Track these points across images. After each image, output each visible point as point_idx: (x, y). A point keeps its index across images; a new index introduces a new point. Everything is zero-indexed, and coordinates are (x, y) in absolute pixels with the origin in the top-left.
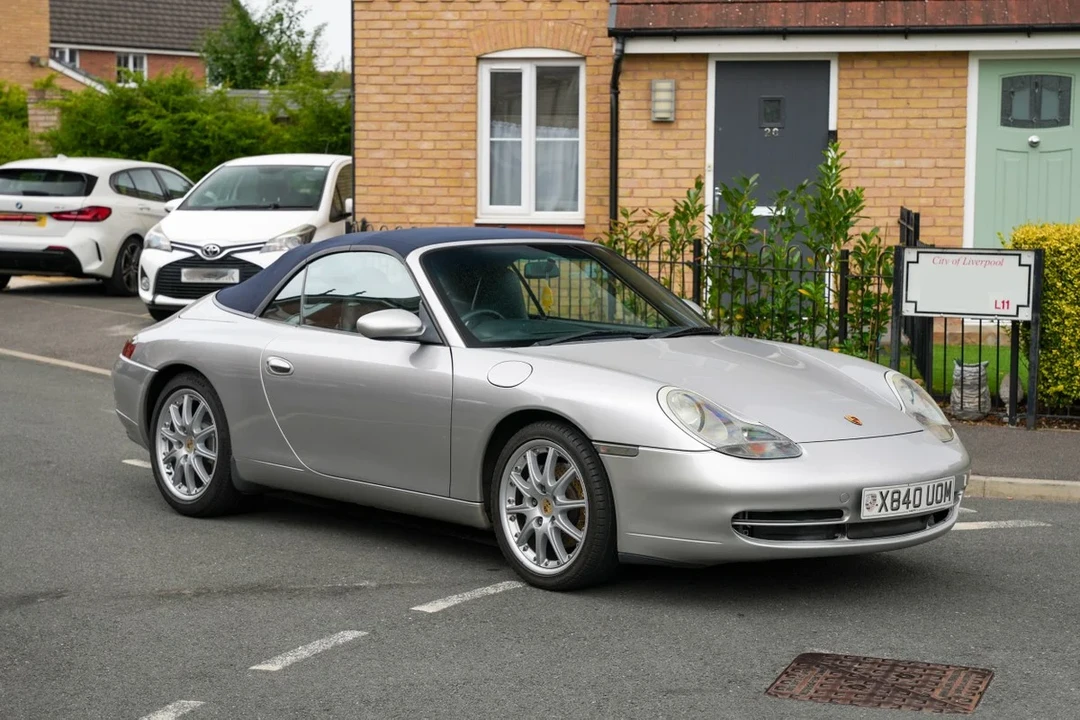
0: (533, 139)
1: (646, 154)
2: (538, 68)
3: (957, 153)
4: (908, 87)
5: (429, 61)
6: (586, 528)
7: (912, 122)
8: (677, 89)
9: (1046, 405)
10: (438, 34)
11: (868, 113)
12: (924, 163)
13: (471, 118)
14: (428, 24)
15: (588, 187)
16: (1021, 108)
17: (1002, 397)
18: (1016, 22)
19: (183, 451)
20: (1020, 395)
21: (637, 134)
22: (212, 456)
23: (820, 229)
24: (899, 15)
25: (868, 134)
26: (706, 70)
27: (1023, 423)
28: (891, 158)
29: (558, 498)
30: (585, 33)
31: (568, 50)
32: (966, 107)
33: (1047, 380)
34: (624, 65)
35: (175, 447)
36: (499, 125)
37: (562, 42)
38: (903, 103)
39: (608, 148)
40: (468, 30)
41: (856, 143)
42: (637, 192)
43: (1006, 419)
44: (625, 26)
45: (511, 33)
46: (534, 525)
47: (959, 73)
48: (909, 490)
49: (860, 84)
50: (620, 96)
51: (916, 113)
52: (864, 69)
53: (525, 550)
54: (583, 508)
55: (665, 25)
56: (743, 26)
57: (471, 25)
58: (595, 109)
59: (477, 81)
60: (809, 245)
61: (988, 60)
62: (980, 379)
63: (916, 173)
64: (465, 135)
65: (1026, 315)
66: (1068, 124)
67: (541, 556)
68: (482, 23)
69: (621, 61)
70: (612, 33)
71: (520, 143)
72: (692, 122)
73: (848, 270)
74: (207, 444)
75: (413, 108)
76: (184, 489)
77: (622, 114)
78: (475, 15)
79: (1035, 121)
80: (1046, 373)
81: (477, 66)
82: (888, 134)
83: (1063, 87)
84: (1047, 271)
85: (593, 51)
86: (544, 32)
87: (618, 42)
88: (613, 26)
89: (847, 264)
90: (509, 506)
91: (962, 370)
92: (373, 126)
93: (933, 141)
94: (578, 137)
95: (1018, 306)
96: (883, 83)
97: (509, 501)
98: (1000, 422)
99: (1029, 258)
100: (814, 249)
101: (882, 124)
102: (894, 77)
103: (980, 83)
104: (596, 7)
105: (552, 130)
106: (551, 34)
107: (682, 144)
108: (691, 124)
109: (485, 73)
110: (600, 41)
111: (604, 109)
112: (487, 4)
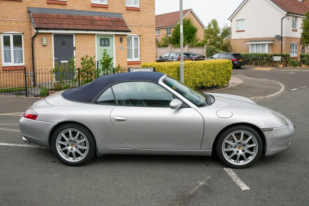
0: (13, 49)
1: (41, 52)
3: (94, 51)
4: (86, 40)
8: (47, 39)
11: (80, 44)
12: (90, 52)
15: (25, 58)
16: (103, 44)
18: (103, 29)
21: (39, 48)
26: (52, 36)
28: (84, 52)
30: (23, 29)
31: (20, 32)
32: (95, 43)
37: (19, 30)
38: (86, 42)
41: (79, 49)
42: (40, 59)
44: (37, 27)
45: (8, 28)
47: (94, 37)
49: (79, 39)
50: (36, 41)
51: (88, 44)
52: (79, 36)
58: (26, 43)
59: (1, 38)
61: (98, 35)
63: (88, 54)
66: (109, 46)
68: (1, 26)
69: (37, 34)
70: (35, 28)
71: (10, 50)
79: (105, 45)
82: (84, 47)
83: (108, 40)
85: (25, 32)
86: (15, 28)
87: (36, 30)
93: (91, 49)
94: (22, 48)
101: (82, 46)
102: (84, 38)
103: (97, 39)
104: (25, 24)
105: (16, 47)
106: (16, 29)
107: (48, 50)
108: (49, 46)
109: (2, 36)
110: (26, 30)
111: (28, 43)
112: (2, 22)
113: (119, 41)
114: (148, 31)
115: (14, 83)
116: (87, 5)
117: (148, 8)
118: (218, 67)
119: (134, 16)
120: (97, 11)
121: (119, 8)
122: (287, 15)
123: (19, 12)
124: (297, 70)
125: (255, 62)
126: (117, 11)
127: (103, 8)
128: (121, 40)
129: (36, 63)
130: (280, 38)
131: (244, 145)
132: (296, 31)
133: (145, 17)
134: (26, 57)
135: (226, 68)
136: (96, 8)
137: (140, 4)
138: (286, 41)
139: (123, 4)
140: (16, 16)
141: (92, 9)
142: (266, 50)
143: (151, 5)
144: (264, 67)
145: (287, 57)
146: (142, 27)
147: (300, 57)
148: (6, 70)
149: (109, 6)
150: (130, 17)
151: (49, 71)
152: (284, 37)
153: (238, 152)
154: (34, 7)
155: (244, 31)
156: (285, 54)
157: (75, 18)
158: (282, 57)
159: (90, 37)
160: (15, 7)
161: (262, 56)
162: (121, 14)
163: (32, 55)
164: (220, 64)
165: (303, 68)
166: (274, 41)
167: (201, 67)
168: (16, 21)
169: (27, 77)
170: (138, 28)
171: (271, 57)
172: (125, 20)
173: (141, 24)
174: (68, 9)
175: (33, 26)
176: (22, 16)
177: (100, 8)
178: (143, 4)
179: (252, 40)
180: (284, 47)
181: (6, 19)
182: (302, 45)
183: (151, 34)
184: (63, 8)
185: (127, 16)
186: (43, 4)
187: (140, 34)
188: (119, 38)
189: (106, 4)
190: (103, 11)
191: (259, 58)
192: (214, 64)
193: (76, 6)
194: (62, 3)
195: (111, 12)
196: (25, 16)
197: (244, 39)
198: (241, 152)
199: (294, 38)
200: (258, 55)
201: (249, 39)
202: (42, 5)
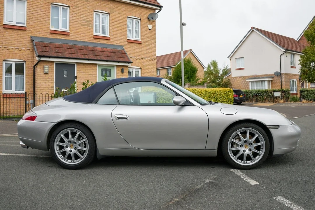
0: (15, 77)
1: (43, 79)
2: (15, 63)
4: (88, 69)
8: (49, 67)
11: (82, 73)
13: (1, 72)
15: (26, 86)
18: (105, 60)
21: (41, 76)
26: (54, 64)
30: (26, 57)
31: (22, 60)
36: (7, 74)
37: (21, 58)
38: (87, 72)
41: (80, 78)
42: (41, 87)
44: (40, 55)
45: (10, 56)
47: (96, 67)
49: (80, 68)
50: (38, 68)
51: (89, 74)
52: (81, 66)
53: (238, 161)
55: (48, 55)
57: (2, 54)
58: (28, 71)
61: (100, 65)
66: (110, 76)
68: (4, 53)
70: (38, 56)
71: (12, 77)
77: (38, 72)
78: (2, 52)
83: (110, 70)
85: (28, 60)
86: (17, 56)
87: (39, 58)
93: (92, 78)
94: (24, 77)
96: (84, 68)
101: (84, 75)
102: (86, 67)
103: (98, 69)
104: (28, 52)
105: (18, 75)
106: (19, 57)
107: (49, 78)
108: (51, 74)
109: (4, 63)
111: (30, 71)
112: (5, 50)
113: (120, 71)
114: (149, 64)
115: (13, 110)
116: (90, 37)
117: (149, 41)
118: (219, 95)
119: (135, 49)
120: (99, 42)
121: (120, 40)
122: (285, 52)
123: (22, 41)
124: (298, 105)
125: (255, 98)
126: (118, 43)
127: (105, 40)
128: (122, 71)
129: (37, 90)
130: (279, 75)
131: (251, 144)
132: (295, 67)
133: (146, 50)
134: (28, 85)
135: (227, 96)
136: (98, 39)
137: (141, 37)
138: (285, 77)
139: (125, 37)
140: (19, 44)
141: (94, 40)
142: (266, 87)
143: (152, 39)
144: (264, 103)
145: (287, 93)
146: (143, 59)
147: (300, 92)
148: (6, 98)
149: (111, 38)
150: (132, 50)
151: (49, 96)
152: (283, 74)
153: (244, 151)
154: (38, 36)
155: (243, 69)
156: (285, 90)
157: (77, 48)
158: (282, 92)
159: (91, 67)
160: (19, 35)
161: (262, 92)
162: (123, 46)
163: (33, 84)
164: (221, 92)
165: (303, 102)
166: (273, 77)
167: (202, 94)
168: (19, 49)
169: (27, 105)
170: (139, 60)
171: (271, 93)
172: (127, 52)
173: (143, 57)
174: (71, 39)
175: (36, 53)
176: (25, 45)
177: (102, 40)
178: (144, 38)
179: (251, 77)
180: (284, 83)
181: (9, 47)
182: (301, 82)
183: (152, 67)
184: (66, 39)
185: (128, 48)
186: (46, 33)
187: (141, 66)
188: (120, 69)
189: (108, 36)
190: (105, 43)
191: (260, 94)
192: (216, 92)
193: (79, 37)
194: (65, 34)
195: (113, 44)
196: (28, 45)
197: (244, 77)
198: (247, 151)
199: (293, 75)
200: (258, 91)
201: (249, 77)
202: (46, 35)
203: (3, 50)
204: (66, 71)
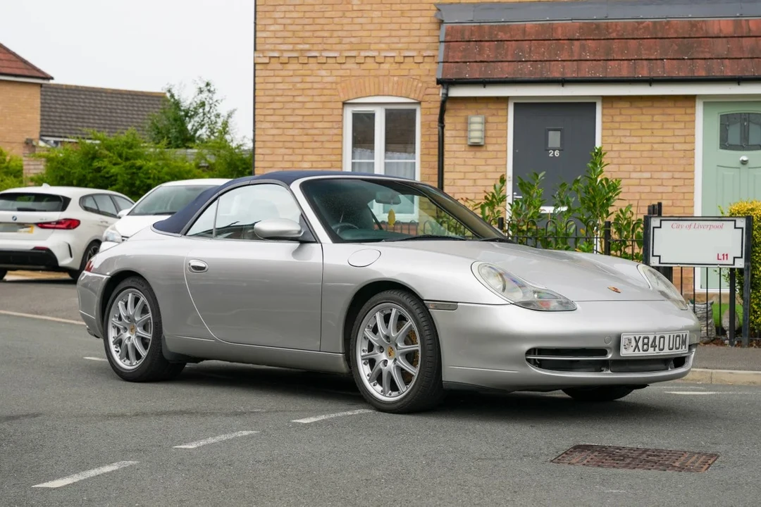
0: (383, 161)
1: (463, 169)
2: (386, 110)
3: (688, 168)
4: (652, 121)
5: (308, 105)
6: (419, 366)
7: (656, 146)
8: (486, 122)
9: (756, 331)
10: (316, 86)
11: (623, 140)
12: (665, 175)
13: (338, 145)
14: (308, 79)
16: (734, 135)
17: (724, 326)
18: (730, 74)
19: (128, 334)
20: (737, 325)
21: (458, 154)
22: (149, 336)
23: (589, 209)
24: (646, 69)
25: (624, 154)
26: (507, 109)
27: (740, 344)
28: (641, 171)
29: (399, 345)
30: (420, 85)
31: (408, 98)
32: (694, 135)
33: (757, 312)
34: (448, 105)
35: (122, 332)
36: (359, 150)
37: (404, 91)
38: (649, 132)
39: (437, 166)
40: (337, 83)
41: (615, 161)
43: (727, 342)
44: (449, 77)
45: (367, 85)
46: (381, 365)
47: (689, 111)
48: (655, 337)
49: (617, 119)
50: (446, 128)
51: (658, 139)
52: (620, 109)
53: (374, 385)
54: (418, 350)
55: (478, 77)
56: (532, 77)
57: (339, 79)
58: (427, 139)
59: (342, 119)
60: (581, 220)
61: (710, 101)
62: (707, 313)
63: (659, 182)
64: (334, 158)
65: (740, 264)
67: (386, 389)
68: (347, 78)
69: (446, 102)
70: (439, 82)
71: (373, 163)
72: (497, 146)
73: (611, 236)
74: (145, 328)
75: (297, 138)
76: (128, 362)
77: (447, 140)
78: (341, 72)
79: (745, 145)
80: (755, 307)
81: (343, 109)
82: (638, 154)
84: (755, 233)
85: (427, 98)
86: (391, 85)
87: (444, 88)
88: (441, 77)
89: (609, 231)
90: (363, 354)
91: (694, 307)
92: (268, 151)
93: (671, 160)
94: (415, 159)
95: (734, 258)
96: (635, 118)
97: (363, 350)
98: (722, 344)
99: (742, 223)
100: (584, 223)
101: (633, 147)
102: (643, 114)
103: (704, 116)
104: (427, 67)
106: (396, 86)
107: (489, 162)
108: (497, 148)
109: (348, 114)
110: (430, 91)
111: (433, 139)
112: (350, 65)
123: (408, 27)
140: (395, 40)
154: (463, 1)
157: (613, 35)
159: (669, 111)
168: (397, 59)
176: (416, 39)
181: (363, 54)
196: (428, 39)
203: (343, 66)
204: (558, 133)
